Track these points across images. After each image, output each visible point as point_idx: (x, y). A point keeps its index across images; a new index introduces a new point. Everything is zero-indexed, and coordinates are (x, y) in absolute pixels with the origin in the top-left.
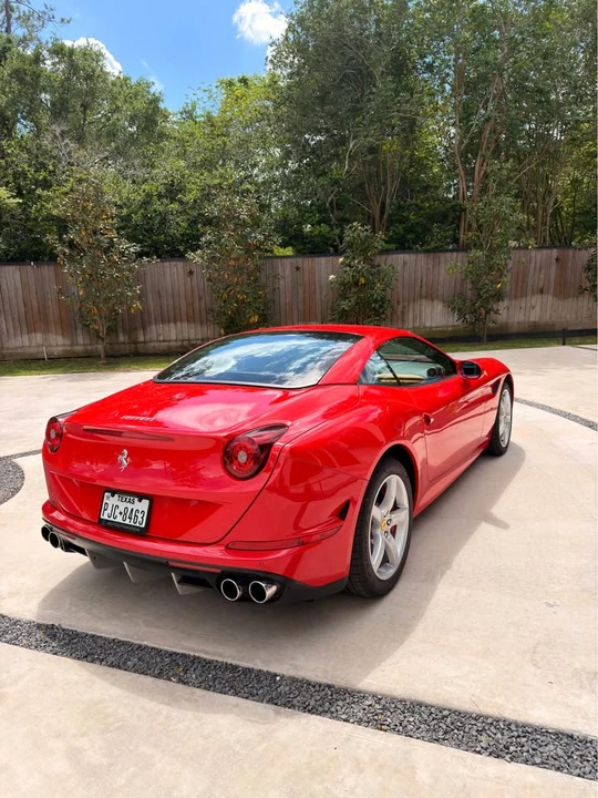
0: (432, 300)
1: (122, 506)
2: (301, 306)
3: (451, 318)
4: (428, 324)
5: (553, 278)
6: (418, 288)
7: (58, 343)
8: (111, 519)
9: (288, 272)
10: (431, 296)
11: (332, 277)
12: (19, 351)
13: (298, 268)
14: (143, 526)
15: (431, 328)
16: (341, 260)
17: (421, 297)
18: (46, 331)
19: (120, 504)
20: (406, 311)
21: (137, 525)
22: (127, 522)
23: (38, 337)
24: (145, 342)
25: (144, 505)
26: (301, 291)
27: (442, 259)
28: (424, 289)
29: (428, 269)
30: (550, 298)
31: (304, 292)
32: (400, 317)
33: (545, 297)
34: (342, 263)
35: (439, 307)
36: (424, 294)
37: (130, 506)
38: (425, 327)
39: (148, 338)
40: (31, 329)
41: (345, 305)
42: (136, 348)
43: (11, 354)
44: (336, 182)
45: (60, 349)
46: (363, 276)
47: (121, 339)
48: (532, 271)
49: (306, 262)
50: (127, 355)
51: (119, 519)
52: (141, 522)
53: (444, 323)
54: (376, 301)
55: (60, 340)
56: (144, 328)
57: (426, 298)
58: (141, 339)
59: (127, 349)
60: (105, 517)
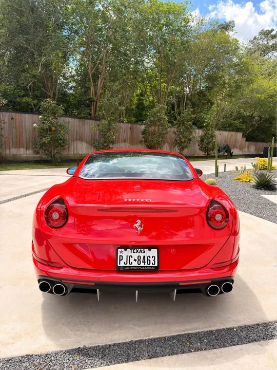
0: (82, 141)
1: (135, 256)
2: (14, 139)
3: (90, 151)
4: (80, 153)
5: (129, 136)
6: (75, 135)
8: (128, 265)
9: (6, 120)
10: (81, 139)
11: (35, 125)
13: (12, 119)
14: (156, 265)
15: (82, 154)
16: (41, 116)
17: (77, 140)
19: (132, 254)
20: (70, 145)
21: (151, 265)
22: (142, 264)
25: (154, 252)
26: (14, 131)
27: (86, 123)
28: (78, 136)
29: (80, 126)
30: (128, 144)
31: (16, 132)
32: (67, 149)
33: (126, 143)
34: (41, 118)
35: (85, 145)
36: (78, 138)
37: (142, 255)
38: (79, 154)
41: (45, 140)
44: (34, 76)
46: (54, 126)
48: (121, 133)
49: (17, 116)
51: (135, 264)
52: (154, 263)
53: (87, 153)
54: (61, 140)
57: (79, 140)
60: (122, 264)
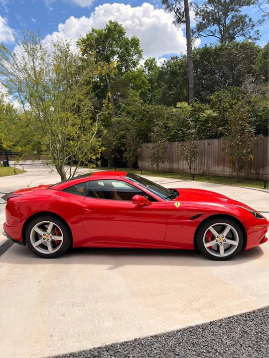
7: (227, 171)
12: (214, 172)
18: (224, 165)
23: (221, 168)
24: (263, 174)
39: (264, 173)
40: (219, 164)
42: (258, 176)
43: (211, 173)
45: (228, 173)
47: (252, 172)
50: (253, 179)
55: (228, 170)
56: (263, 168)
58: (261, 172)
59: (254, 176)
